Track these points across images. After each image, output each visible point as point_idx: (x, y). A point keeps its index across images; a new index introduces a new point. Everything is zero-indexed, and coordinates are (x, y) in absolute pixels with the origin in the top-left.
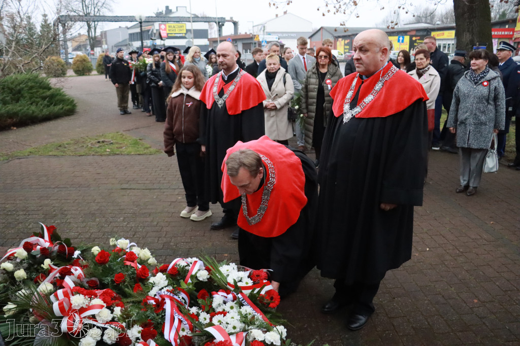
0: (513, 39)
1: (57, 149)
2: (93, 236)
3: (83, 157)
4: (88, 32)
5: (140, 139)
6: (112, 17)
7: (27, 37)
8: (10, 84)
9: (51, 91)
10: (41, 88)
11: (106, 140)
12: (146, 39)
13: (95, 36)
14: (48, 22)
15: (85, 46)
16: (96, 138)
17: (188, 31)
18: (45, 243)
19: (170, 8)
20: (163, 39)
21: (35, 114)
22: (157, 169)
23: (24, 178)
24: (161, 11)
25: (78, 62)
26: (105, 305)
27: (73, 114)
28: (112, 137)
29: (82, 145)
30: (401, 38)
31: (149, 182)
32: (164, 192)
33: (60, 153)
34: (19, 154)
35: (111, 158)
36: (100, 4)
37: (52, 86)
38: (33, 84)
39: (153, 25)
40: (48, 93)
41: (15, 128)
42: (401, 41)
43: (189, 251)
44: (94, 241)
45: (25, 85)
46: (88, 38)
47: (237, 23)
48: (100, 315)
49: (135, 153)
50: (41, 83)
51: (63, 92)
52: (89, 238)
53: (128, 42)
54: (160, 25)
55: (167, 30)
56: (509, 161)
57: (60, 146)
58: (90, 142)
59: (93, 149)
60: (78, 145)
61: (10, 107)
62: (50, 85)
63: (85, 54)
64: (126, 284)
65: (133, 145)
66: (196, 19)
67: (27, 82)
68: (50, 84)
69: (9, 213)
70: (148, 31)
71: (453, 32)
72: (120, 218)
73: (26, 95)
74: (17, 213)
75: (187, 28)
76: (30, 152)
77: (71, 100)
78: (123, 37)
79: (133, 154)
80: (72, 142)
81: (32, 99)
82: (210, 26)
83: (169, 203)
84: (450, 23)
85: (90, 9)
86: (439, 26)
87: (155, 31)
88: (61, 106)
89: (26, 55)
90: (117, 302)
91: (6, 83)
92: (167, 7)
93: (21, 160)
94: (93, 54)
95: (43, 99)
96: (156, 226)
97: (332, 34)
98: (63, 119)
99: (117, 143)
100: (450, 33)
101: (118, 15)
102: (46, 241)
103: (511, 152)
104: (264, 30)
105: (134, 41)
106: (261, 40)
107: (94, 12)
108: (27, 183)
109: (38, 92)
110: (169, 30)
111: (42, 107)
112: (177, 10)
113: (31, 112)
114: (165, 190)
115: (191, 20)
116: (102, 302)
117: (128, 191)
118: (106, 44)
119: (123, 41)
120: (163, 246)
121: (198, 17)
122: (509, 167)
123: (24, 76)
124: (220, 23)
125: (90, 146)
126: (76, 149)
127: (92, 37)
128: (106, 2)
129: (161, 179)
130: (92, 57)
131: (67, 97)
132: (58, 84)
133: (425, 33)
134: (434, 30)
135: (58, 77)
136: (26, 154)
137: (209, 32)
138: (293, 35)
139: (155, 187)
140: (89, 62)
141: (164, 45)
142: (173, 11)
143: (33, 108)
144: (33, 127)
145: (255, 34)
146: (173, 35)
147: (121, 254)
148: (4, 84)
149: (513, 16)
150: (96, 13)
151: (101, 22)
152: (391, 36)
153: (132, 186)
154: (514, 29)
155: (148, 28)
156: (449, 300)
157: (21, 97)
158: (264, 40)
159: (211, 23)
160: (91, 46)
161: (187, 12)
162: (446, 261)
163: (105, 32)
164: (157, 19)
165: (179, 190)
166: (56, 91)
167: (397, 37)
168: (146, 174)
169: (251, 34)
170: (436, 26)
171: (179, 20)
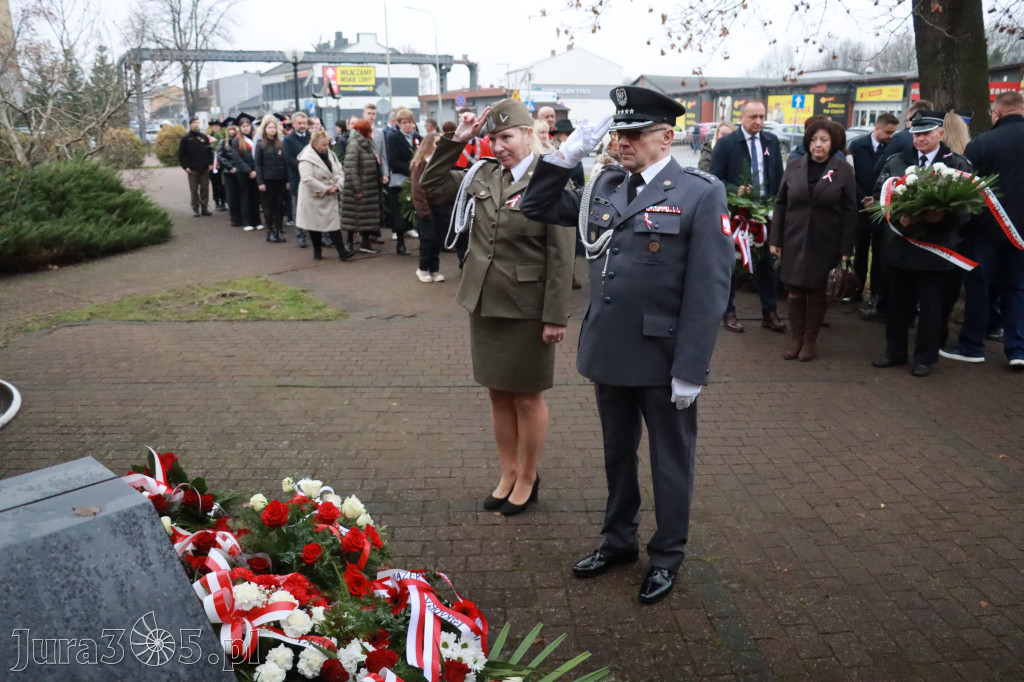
1: (146, 309)
2: (233, 476)
3: (196, 323)
4: (184, 81)
5: (303, 291)
6: (232, 52)
7: (65, 90)
8: (45, 182)
9: (123, 195)
10: (104, 188)
11: (238, 292)
12: (302, 97)
13: (197, 89)
14: (109, 61)
15: (176, 108)
16: (218, 287)
17: (379, 81)
18: (157, 485)
19: (344, 36)
20: (337, 96)
21: (95, 240)
22: (343, 349)
23: (85, 363)
24: (326, 42)
25: (167, 141)
26: (297, 602)
27: (166, 241)
28: (247, 287)
29: (192, 300)
30: (799, 100)
31: (330, 373)
32: (363, 393)
33: (150, 316)
34: (69, 317)
35: (249, 325)
36: (208, 27)
37: (125, 185)
38: (89, 182)
39: (311, 68)
40: (119, 199)
41: (56, 267)
42: (798, 105)
43: (423, 506)
44: (237, 484)
45: (74, 183)
46: (182, 93)
47: (476, 65)
48: (290, 622)
49: (298, 318)
50: (103, 181)
51: (147, 197)
52: (227, 480)
53: (261, 102)
54: (324, 69)
55: (339, 80)
57: (148, 303)
58: (205, 294)
59: (213, 309)
60: (183, 301)
61: (47, 226)
62: (122, 184)
63: (177, 125)
64: (325, 563)
65: (291, 302)
66: (397, 57)
67: (77, 178)
68: (121, 181)
69: (66, 431)
70: (304, 79)
71: (900, 88)
72: (282, 441)
73: (76, 202)
75: (378, 76)
76: (91, 314)
77: (162, 212)
78: (251, 91)
79: (293, 320)
80: (171, 295)
81: (90, 212)
82: (422, 71)
83: (376, 414)
84: (891, 70)
85: (188, 36)
86: (872, 77)
87: (316, 82)
88: (144, 224)
89: (72, 124)
90: (315, 598)
91: (38, 180)
92: (339, 35)
93: (76, 329)
95: (108, 211)
96: (356, 458)
98: (147, 250)
99: (260, 298)
100: (895, 91)
101: (244, 49)
102: (159, 483)
104: (530, 79)
105: (274, 98)
107: (197, 42)
108: (92, 373)
109: (98, 196)
110: (343, 79)
111: (107, 227)
112: (358, 40)
113: (87, 235)
114: (363, 390)
115: (388, 59)
116: (292, 596)
117: (293, 391)
118: (219, 104)
119: (250, 100)
120: (374, 495)
121: (398, 54)
123: (70, 165)
124: (444, 67)
125: (206, 302)
126: (179, 308)
127: (192, 93)
128: (220, 24)
129: (354, 368)
131: (154, 207)
132: (135, 183)
133: (845, 90)
134: (862, 83)
135: (134, 168)
136: (84, 318)
137: (420, 83)
138: (584, 91)
139: (344, 381)
141: (338, 108)
142: (350, 41)
143: (91, 228)
144: (90, 265)
145: (511, 88)
146: (350, 89)
147: (306, 507)
148: (34, 180)
149: (1015, 59)
150: (199, 44)
151: (210, 63)
152: (777, 94)
153: (299, 381)
154: (1019, 84)
155: (301, 74)
156: (932, 602)
157: (67, 206)
158: (530, 101)
159: (425, 66)
160: (189, 109)
161: (379, 44)
162: (921, 527)
163: (217, 82)
164: (318, 57)
165: (391, 390)
166: (134, 195)
167: (790, 98)
168: (323, 358)
169: (502, 88)
170: (866, 77)
171: (363, 59)
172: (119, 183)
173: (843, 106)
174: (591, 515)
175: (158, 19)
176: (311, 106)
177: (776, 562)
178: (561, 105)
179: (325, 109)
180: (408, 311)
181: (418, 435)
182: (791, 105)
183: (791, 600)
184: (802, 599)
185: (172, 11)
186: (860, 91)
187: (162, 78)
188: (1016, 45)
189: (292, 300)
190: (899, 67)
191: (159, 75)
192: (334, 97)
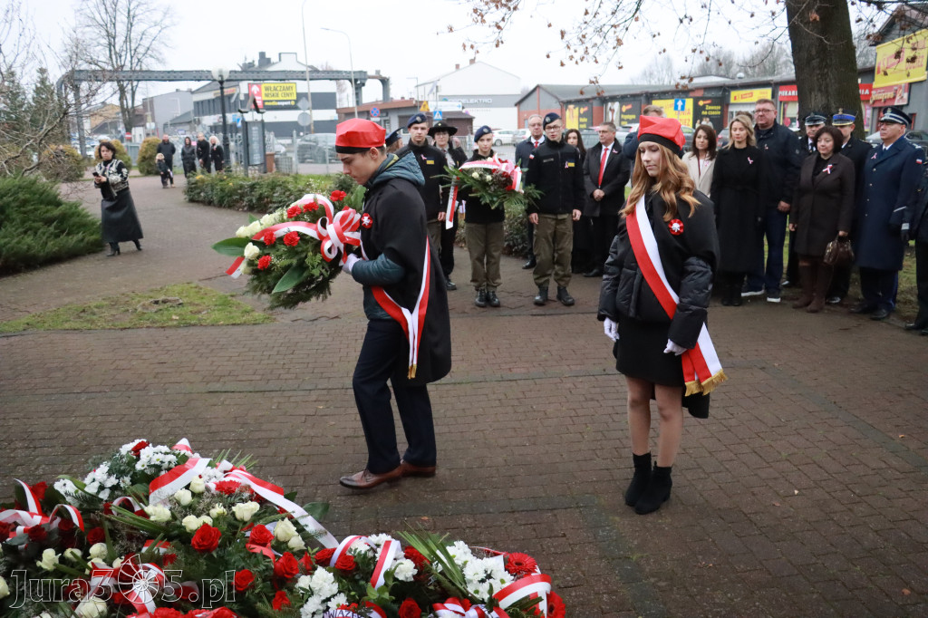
0: (871, 102)
3: (130, 331)
4: (122, 97)
5: (232, 296)
6: (164, 72)
7: (8, 110)
9: (60, 207)
10: (41, 203)
11: (170, 298)
12: (230, 112)
13: (133, 107)
14: (48, 83)
15: (114, 125)
16: (152, 294)
17: (300, 96)
19: (267, 56)
20: (261, 111)
21: (33, 251)
22: (271, 353)
23: (20, 375)
24: (251, 61)
27: (101, 251)
28: (179, 294)
29: (126, 308)
30: (680, 103)
31: (258, 377)
32: (290, 397)
33: (85, 324)
34: (6, 328)
35: (180, 331)
36: (141, 50)
37: (62, 198)
38: (28, 196)
39: (237, 86)
40: (56, 212)
42: (679, 108)
43: (352, 513)
45: (13, 198)
46: (119, 110)
47: (388, 79)
49: (227, 322)
50: (43, 193)
51: (83, 209)
53: (192, 117)
54: (250, 86)
55: (264, 95)
56: (905, 319)
57: (84, 311)
58: (139, 302)
59: (146, 316)
60: (118, 309)
62: (59, 197)
63: (114, 139)
64: (257, 592)
65: (221, 307)
66: (316, 74)
67: (15, 193)
68: (58, 195)
70: (230, 97)
71: (769, 90)
72: (212, 449)
73: (14, 215)
74: (12, 446)
75: (299, 91)
76: (28, 324)
78: (184, 107)
79: (222, 325)
80: (106, 303)
81: (28, 224)
82: (339, 86)
83: (303, 418)
84: (758, 75)
85: (123, 58)
86: (743, 81)
87: (242, 98)
88: (80, 235)
89: (11, 141)
92: (262, 55)
93: (12, 339)
94: (130, 140)
95: (46, 224)
96: (284, 465)
97: (556, 98)
98: (84, 259)
99: (191, 304)
100: (764, 93)
101: (175, 69)
103: (905, 303)
104: (437, 91)
105: (204, 114)
106: (431, 110)
107: (132, 64)
108: (26, 384)
109: (36, 210)
110: (267, 95)
111: (44, 238)
112: (280, 60)
113: (25, 247)
114: (291, 393)
115: (308, 76)
117: (223, 397)
118: (153, 120)
119: (181, 116)
121: (317, 71)
122: (908, 329)
123: (9, 180)
124: (358, 82)
125: (140, 309)
126: (114, 315)
127: (128, 110)
128: (153, 46)
129: (282, 371)
130: (129, 144)
131: (90, 218)
132: (72, 196)
133: (721, 93)
134: (735, 87)
135: (72, 181)
136: (21, 328)
137: (338, 97)
138: (486, 100)
139: (272, 386)
140: (125, 154)
141: (262, 121)
142: (272, 60)
143: (29, 240)
144: (29, 275)
145: (421, 99)
146: (274, 103)
149: (864, 64)
150: (134, 65)
151: (144, 82)
152: (660, 99)
153: (229, 387)
154: (871, 85)
155: (227, 92)
156: (856, 592)
157: (5, 219)
158: (437, 110)
159: (342, 81)
160: (126, 125)
161: (298, 62)
162: (834, 513)
163: (152, 100)
164: (244, 75)
165: (318, 392)
166: (71, 208)
167: (672, 101)
168: (250, 362)
169: (412, 99)
170: (738, 82)
171: (285, 76)
172: (56, 197)
173: (719, 108)
174: (517, 515)
175: (95, 43)
176: (238, 120)
177: (700, 557)
178: (467, 114)
179: (250, 122)
180: (332, 313)
181: (345, 438)
182: (673, 108)
183: (719, 597)
184: (729, 595)
185: (108, 36)
186: (734, 94)
187: (96, 97)
188: (865, 52)
189: (220, 305)
190: (765, 72)
191: (94, 95)
192: (258, 112)
